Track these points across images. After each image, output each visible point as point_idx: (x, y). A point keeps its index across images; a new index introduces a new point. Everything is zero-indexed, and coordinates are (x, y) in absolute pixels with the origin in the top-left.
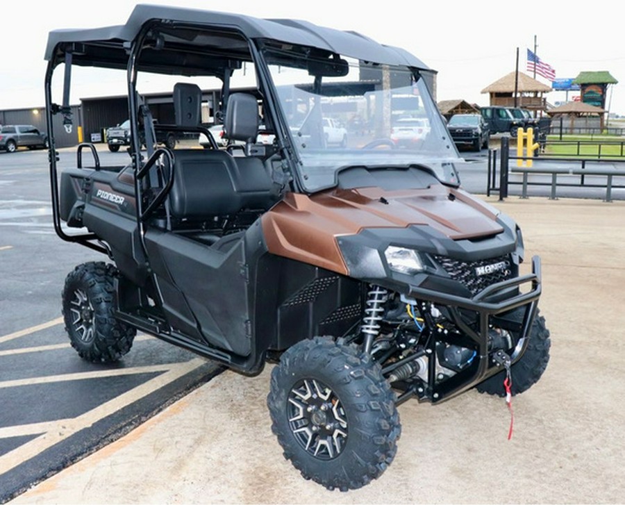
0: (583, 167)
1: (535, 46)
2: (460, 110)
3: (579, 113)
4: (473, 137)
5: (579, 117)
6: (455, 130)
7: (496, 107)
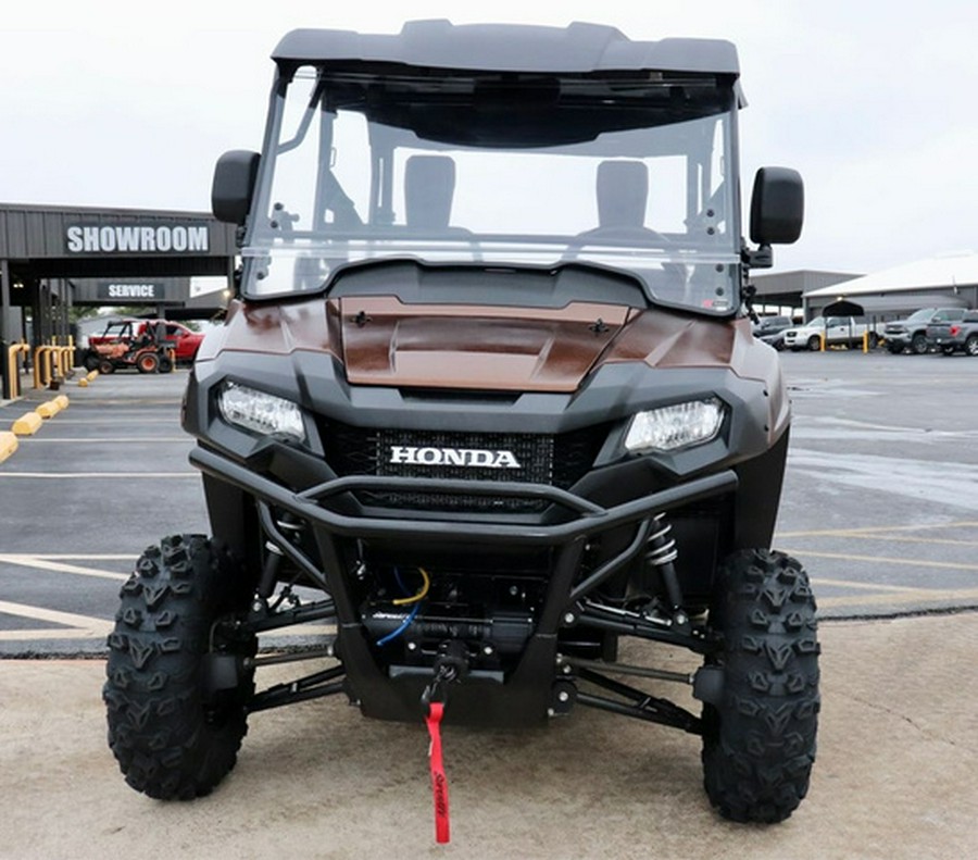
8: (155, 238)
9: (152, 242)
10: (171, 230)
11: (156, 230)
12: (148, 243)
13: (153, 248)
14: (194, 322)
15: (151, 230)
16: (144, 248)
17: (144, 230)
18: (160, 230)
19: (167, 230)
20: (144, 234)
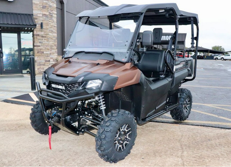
8: (166, 38)
9: (165, 39)
10: (169, 36)
11: (166, 36)
12: (164, 39)
13: (165, 40)
14: (191, 52)
15: (165, 36)
16: (164, 40)
17: (164, 36)
18: (167, 36)
19: (168, 36)
20: (164, 37)
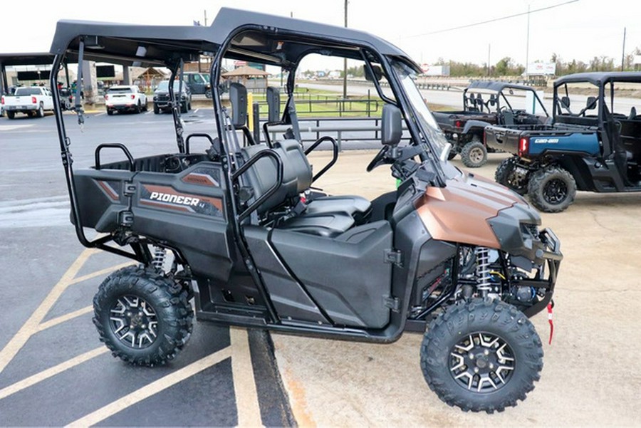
0: (318, 125)
1: (206, 19)
2: (148, 75)
3: (248, 76)
4: (182, 100)
5: (249, 79)
6: (165, 95)
7: (192, 73)
